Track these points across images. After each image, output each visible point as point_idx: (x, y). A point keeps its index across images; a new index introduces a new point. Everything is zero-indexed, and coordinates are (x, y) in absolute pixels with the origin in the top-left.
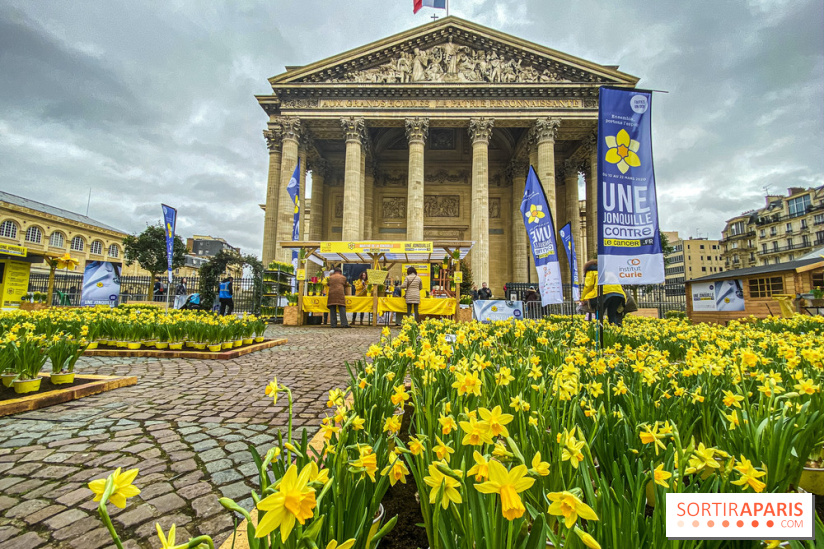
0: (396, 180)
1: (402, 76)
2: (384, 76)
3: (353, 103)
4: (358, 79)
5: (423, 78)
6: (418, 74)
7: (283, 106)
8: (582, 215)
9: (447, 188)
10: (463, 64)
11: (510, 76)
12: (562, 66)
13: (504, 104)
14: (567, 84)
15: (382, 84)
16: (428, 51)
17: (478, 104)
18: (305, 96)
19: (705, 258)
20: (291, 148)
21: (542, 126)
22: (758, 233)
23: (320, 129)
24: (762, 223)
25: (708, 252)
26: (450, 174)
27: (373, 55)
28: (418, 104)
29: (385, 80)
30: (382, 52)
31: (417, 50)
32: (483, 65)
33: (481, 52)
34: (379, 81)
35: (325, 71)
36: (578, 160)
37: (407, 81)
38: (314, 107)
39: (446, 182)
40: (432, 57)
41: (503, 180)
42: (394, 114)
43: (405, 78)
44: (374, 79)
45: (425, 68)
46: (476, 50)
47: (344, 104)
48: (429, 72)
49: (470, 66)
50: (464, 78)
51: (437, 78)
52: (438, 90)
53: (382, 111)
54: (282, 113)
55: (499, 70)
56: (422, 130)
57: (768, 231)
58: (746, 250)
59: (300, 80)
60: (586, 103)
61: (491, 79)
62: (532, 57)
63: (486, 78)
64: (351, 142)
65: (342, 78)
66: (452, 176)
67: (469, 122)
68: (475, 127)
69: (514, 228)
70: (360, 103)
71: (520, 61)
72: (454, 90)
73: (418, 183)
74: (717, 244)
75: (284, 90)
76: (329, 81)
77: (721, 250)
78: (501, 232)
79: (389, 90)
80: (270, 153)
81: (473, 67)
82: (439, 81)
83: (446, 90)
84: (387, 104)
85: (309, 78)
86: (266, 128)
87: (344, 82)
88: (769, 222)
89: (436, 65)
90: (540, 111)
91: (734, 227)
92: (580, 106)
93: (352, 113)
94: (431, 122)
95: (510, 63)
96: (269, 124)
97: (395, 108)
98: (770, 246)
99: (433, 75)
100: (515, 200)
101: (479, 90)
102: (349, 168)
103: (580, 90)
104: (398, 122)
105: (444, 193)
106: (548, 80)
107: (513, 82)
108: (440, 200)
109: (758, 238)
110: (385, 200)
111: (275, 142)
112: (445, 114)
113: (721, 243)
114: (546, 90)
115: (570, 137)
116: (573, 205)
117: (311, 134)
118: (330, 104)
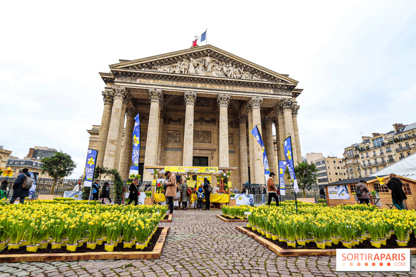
0: (176, 121)
1: (183, 70)
2: (174, 70)
3: (156, 81)
4: (159, 70)
5: (195, 72)
6: (192, 70)
7: (116, 80)
8: (274, 143)
9: (204, 127)
10: (214, 68)
11: (238, 76)
12: (262, 73)
13: (235, 88)
14: (265, 81)
15: (173, 73)
16: (197, 59)
17: (222, 87)
18: (130, 76)
19: (337, 168)
20: (118, 102)
21: (254, 101)
22: (360, 156)
23: (136, 93)
24: (362, 151)
25: (338, 164)
26: (206, 120)
27: (169, 59)
28: (191, 85)
29: (175, 72)
30: (173, 58)
31: (191, 59)
32: (225, 69)
33: (224, 63)
34: (171, 72)
35: (142, 64)
36: (271, 117)
37: (186, 73)
38: (134, 82)
39: (204, 123)
40: (199, 63)
41: (234, 124)
42: (178, 89)
43: (185, 72)
44: (168, 70)
45: (195, 67)
46: (221, 61)
47: (151, 82)
48: (198, 70)
49: (218, 69)
50: (215, 74)
51: (201, 73)
52: (202, 79)
53: (172, 87)
54: (115, 84)
55: (233, 72)
56: (193, 98)
57: (365, 155)
58: (355, 164)
59: (128, 68)
60: (275, 92)
61: (229, 76)
62: (249, 68)
63: (226, 75)
64: (154, 102)
65: (151, 68)
66: (207, 121)
67: (218, 96)
68: (221, 98)
69: (241, 151)
70: (160, 82)
71: (243, 69)
72: (211, 80)
73: (191, 125)
74: (341, 161)
75: (118, 72)
76: (143, 69)
77: (344, 164)
78: (234, 152)
79: (176, 77)
80: (105, 104)
81: (220, 69)
82: (203, 75)
83: (206, 79)
84: (175, 84)
85: (132, 67)
86: (104, 90)
87: (152, 70)
88: (364, 150)
89: (201, 67)
90: (253, 93)
91: (348, 152)
92: (272, 92)
93: (155, 86)
94: (198, 94)
95: (238, 69)
96: (106, 88)
97: (179, 86)
98: (367, 163)
99: (200, 71)
100: (241, 136)
101: (223, 81)
102: (152, 115)
103: (272, 85)
104: (180, 93)
105: (203, 130)
106: (256, 79)
107: (240, 78)
108: (200, 133)
109: (360, 158)
110: (169, 132)
111: (109, 99)
112: (205, 91)
113: (343, 160)
114: (256, 83)
115: (268, 106)
116: (270, 139)
117: (130, 95)
118: (143, 81)
